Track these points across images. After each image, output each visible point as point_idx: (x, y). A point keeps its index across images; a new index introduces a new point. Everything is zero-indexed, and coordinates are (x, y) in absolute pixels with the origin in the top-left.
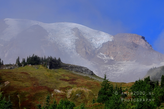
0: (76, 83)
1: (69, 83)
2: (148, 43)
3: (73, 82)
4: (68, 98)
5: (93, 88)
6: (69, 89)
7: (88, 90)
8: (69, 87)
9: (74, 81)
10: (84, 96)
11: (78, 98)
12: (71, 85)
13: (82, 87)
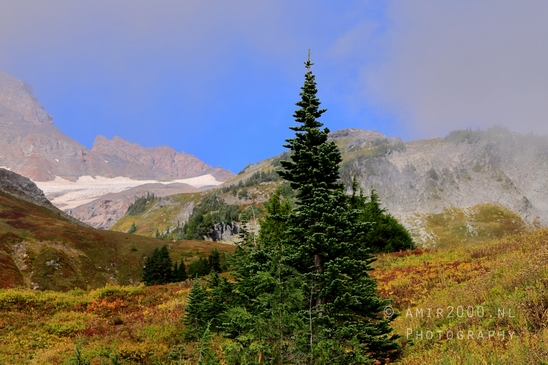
0: (29, 226)
1: (8, 223)
2: (43, 108)
3: (20, 223)
4: (23, 271)
5: (87, 245)
6: (14, 242)
7: (75, 251)
8: (14, 236)
9: (21, 219)
10: (72, 270)
11: (56, 273)
12: (16, 232)
13: (55, 240)
